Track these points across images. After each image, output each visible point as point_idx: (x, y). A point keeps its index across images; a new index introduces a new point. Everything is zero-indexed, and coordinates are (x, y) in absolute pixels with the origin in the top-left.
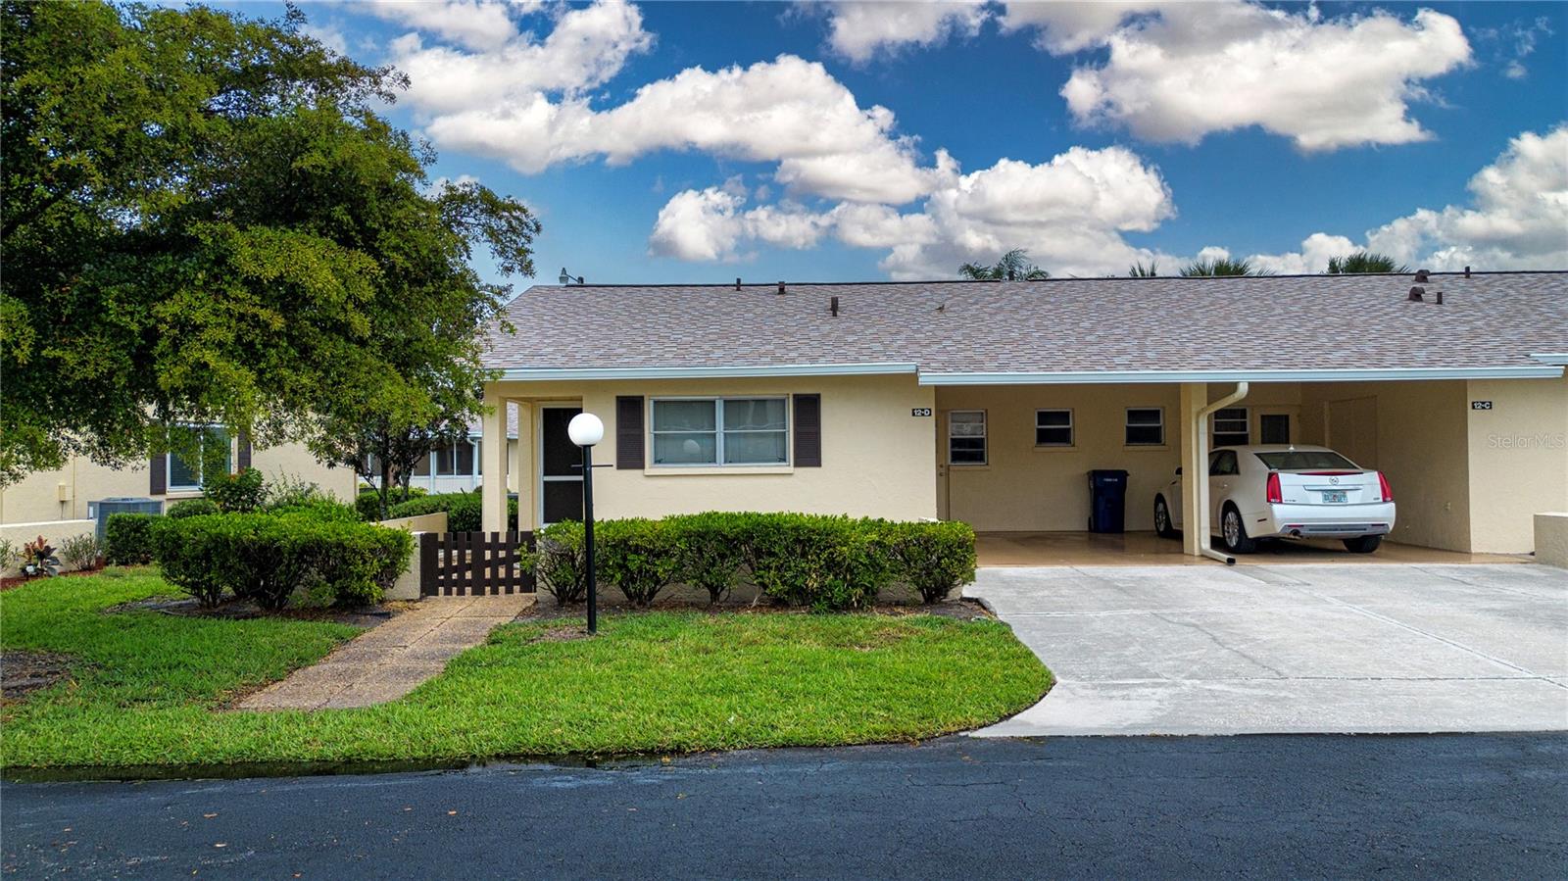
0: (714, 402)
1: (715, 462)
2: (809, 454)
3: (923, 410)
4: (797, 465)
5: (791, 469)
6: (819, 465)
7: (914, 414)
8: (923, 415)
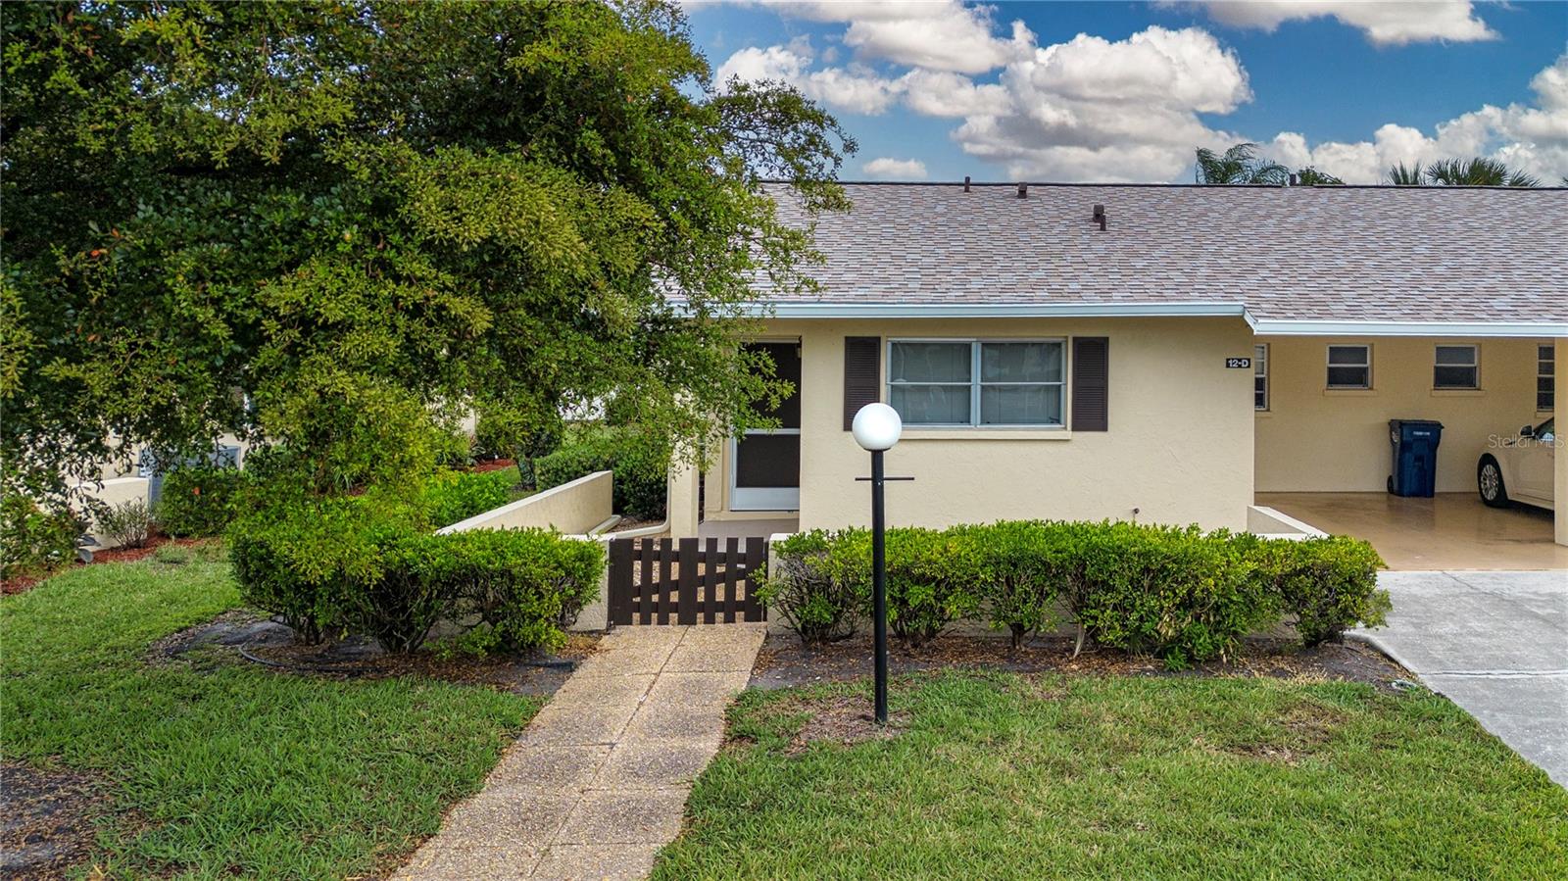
0: (968, 347)
1: (969, 422)
2: (1092, 414)
3: (1240, 360)
4: (1075, 428)
5: (1068, 434)
6: (1104, 428)
7: (1228, 366)
8: (1240, 366)
